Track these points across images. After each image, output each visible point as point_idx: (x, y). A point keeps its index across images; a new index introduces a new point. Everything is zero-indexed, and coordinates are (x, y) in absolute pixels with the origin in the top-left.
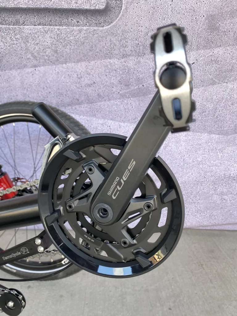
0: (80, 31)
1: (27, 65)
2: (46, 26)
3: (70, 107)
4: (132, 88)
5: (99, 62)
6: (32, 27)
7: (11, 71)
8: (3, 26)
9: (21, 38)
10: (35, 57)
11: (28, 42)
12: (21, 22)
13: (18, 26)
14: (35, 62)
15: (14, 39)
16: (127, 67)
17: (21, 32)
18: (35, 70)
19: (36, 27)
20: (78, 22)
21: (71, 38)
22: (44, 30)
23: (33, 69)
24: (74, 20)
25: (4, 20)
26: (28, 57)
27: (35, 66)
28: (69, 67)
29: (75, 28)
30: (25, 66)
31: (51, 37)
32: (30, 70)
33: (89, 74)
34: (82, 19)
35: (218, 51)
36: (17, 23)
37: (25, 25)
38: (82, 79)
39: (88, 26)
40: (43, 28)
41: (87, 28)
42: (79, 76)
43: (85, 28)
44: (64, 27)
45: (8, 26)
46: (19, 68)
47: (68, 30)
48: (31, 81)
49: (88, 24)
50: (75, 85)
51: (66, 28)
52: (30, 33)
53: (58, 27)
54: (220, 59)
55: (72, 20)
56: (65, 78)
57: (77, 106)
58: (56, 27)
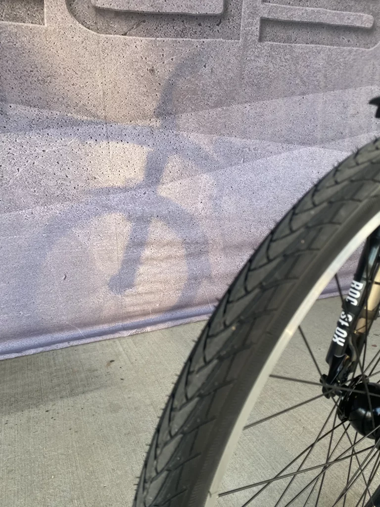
1: (294, 92)
2: (319, 45)
3: (333, 142)
6: (304, 45)
7: (277, 100)
8: (275, 43)
9: (292, 58)
10: (304, 83)
11: (298, 63)
12: (292, 38)
13: (289, 44)
14: (303, 88)
15: (283, 60)
17: (292, 50)
18: (303, 98)
19: (308, 45)
20: (349, 41)
21: (341, 60)
22: (317, 50)
23: (300, 97)
24: (345, 39)
25: (276, 36)
26: (297, 82)
27: (304, 94)
28: (336, 95)
29: (345, 48)
30: (293, 94)
31: (322, 58)
32: (297, 98)
33: (355, 103)
34: (353, 38)
36: (288, 40)
37: (296, 43)
39: (358, 47)
40: (315, 47)
41: (357, 48)
42: (345, 106)
43: (355, 49)
44: (335, 47)
45: (279, 44)
46: (286, 96)
47: (339, 51)
48: (298, 112)
49: (358, 44)
50: (341, 115)
51: (337, 47)
52: (301, 53)
53: (329, 47)
55: (343, 38)
57: (340, 141)
58: (327, 47)
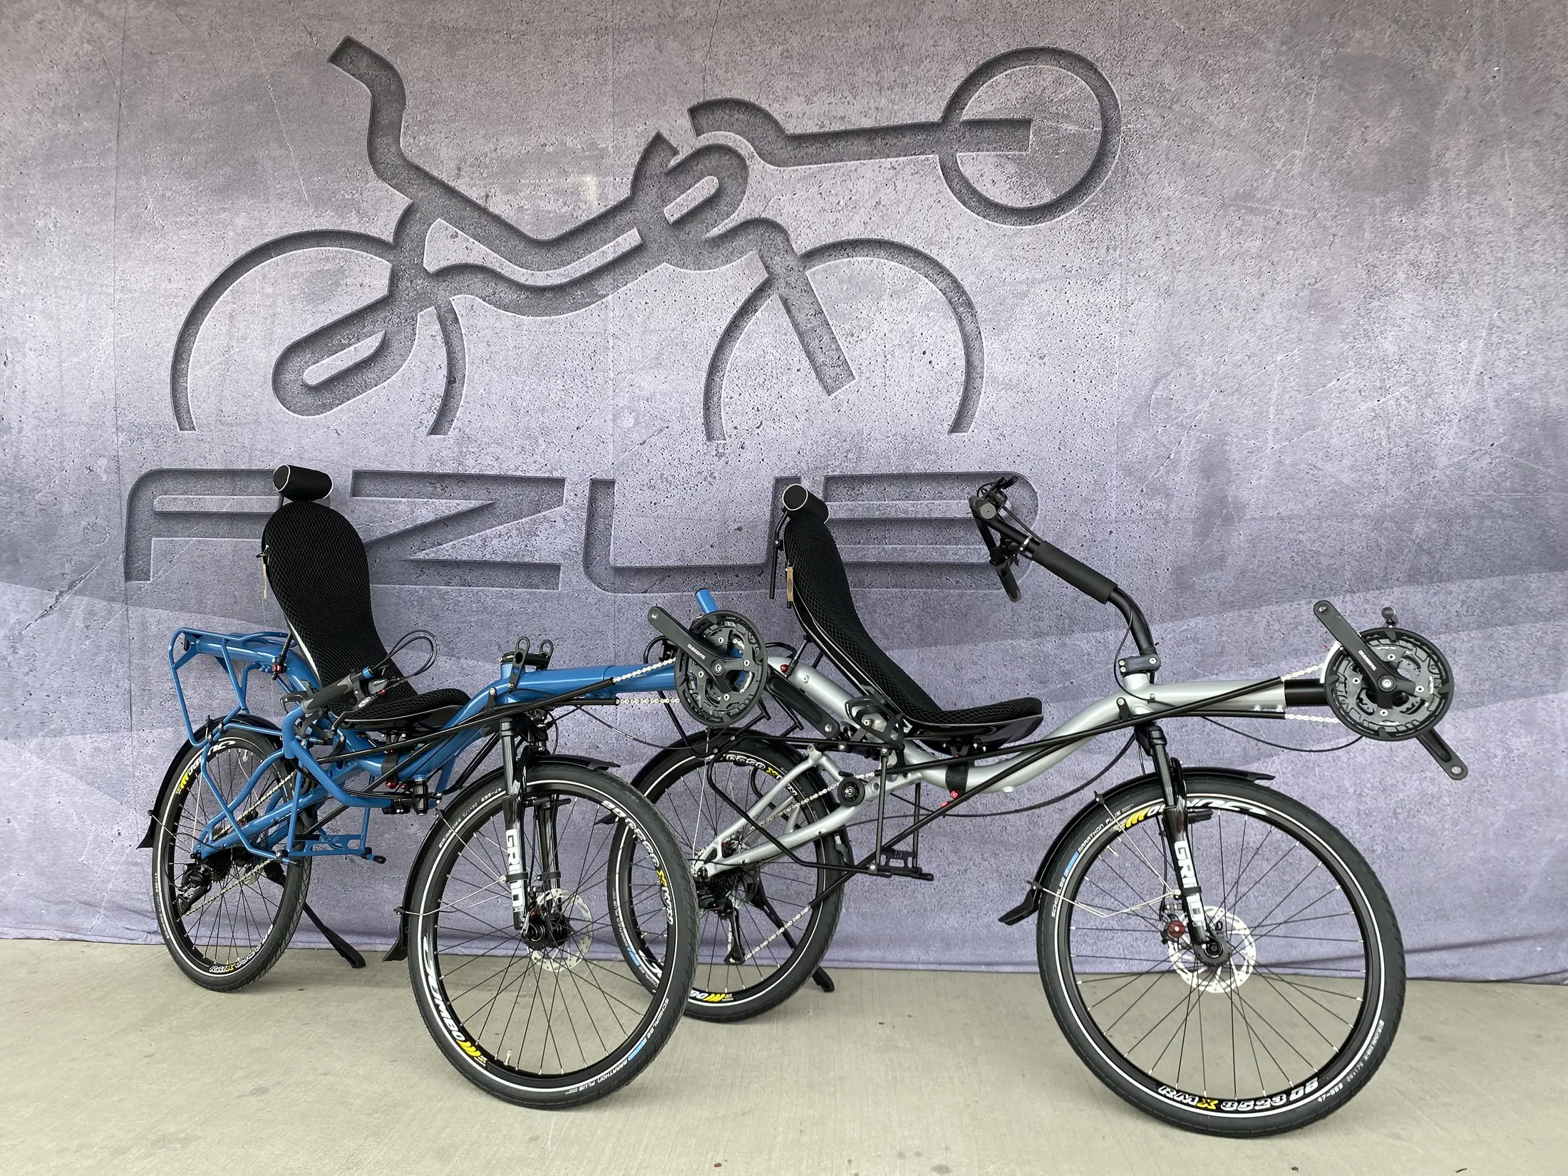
0: (961, 596)
2: (905, 589)
4: (1052, 687)
5: (992, 645)
16: (1042, 651)
20: (957, 582)
21: (946, 607)
22: (902, 595)
24: (951, 580)
29: (952, 591)
31: (912, 605)
33: (975, 663)
34: (965, 578)
35: (1197, 624)
38: (963, 672)
40: (900, 591)
43: (968, 592)
44: (934, 590)
47: (941, 595)
51: (938, 591)
53: (925, 590)
54: (1200, 635)
55: (947, 579)
56: (933, 667)
58: (921, 590)
